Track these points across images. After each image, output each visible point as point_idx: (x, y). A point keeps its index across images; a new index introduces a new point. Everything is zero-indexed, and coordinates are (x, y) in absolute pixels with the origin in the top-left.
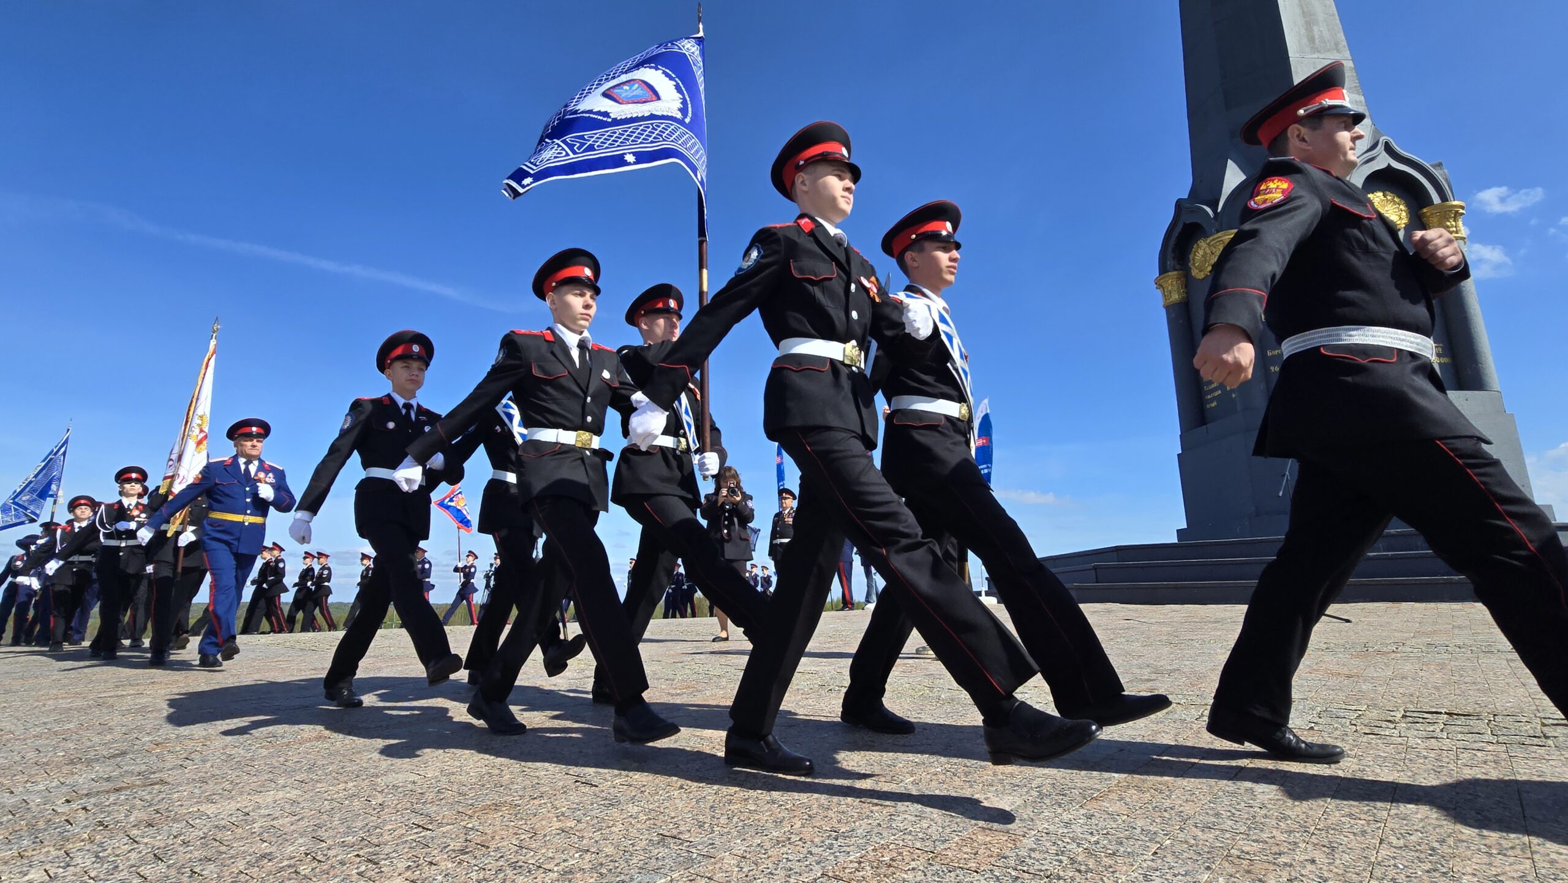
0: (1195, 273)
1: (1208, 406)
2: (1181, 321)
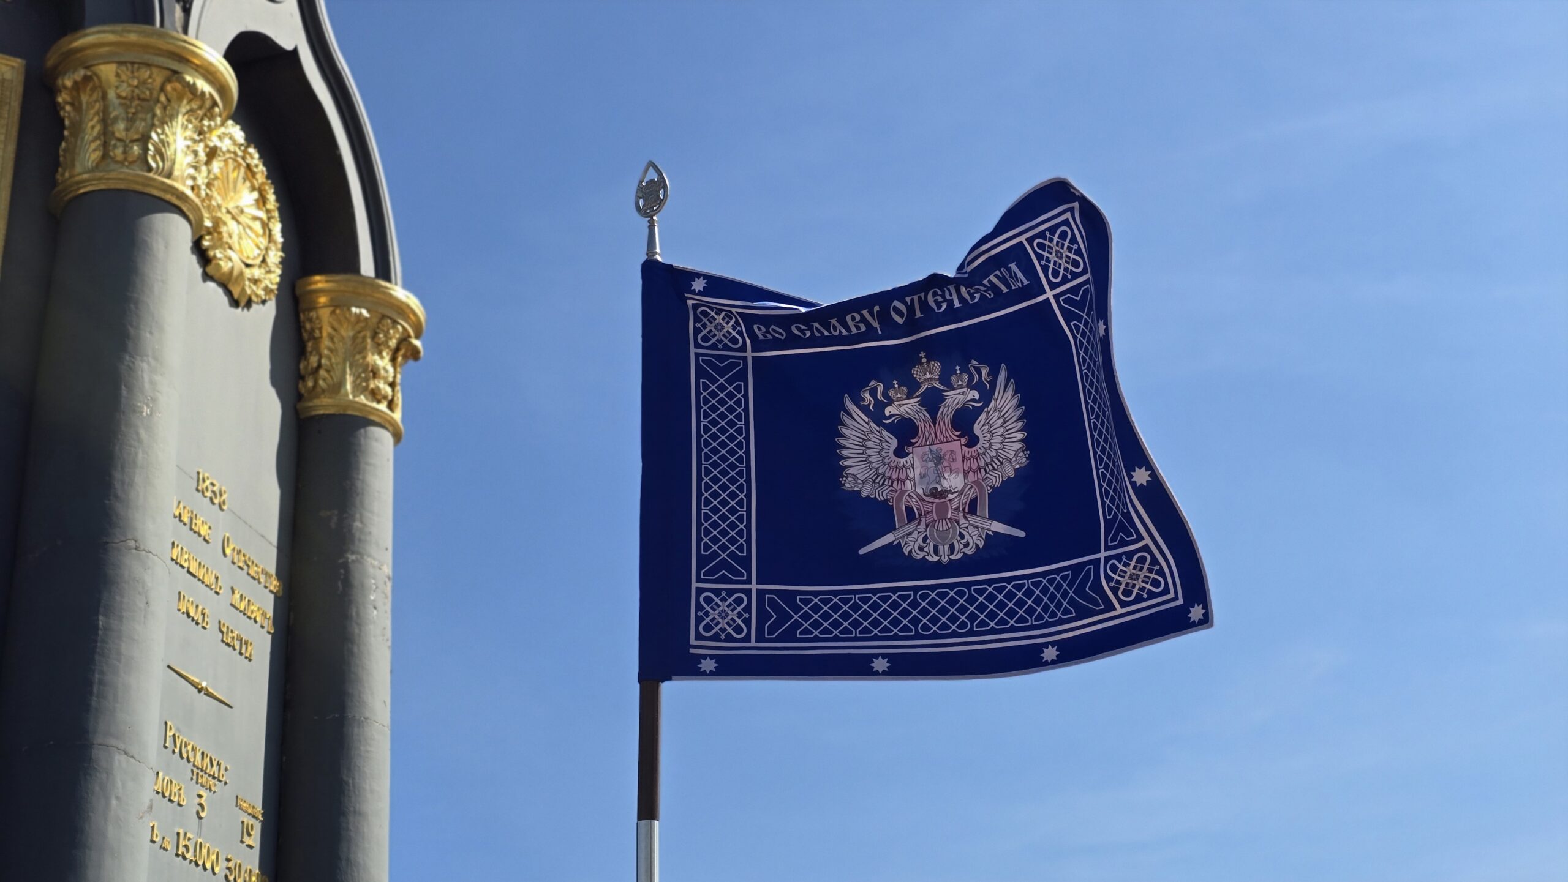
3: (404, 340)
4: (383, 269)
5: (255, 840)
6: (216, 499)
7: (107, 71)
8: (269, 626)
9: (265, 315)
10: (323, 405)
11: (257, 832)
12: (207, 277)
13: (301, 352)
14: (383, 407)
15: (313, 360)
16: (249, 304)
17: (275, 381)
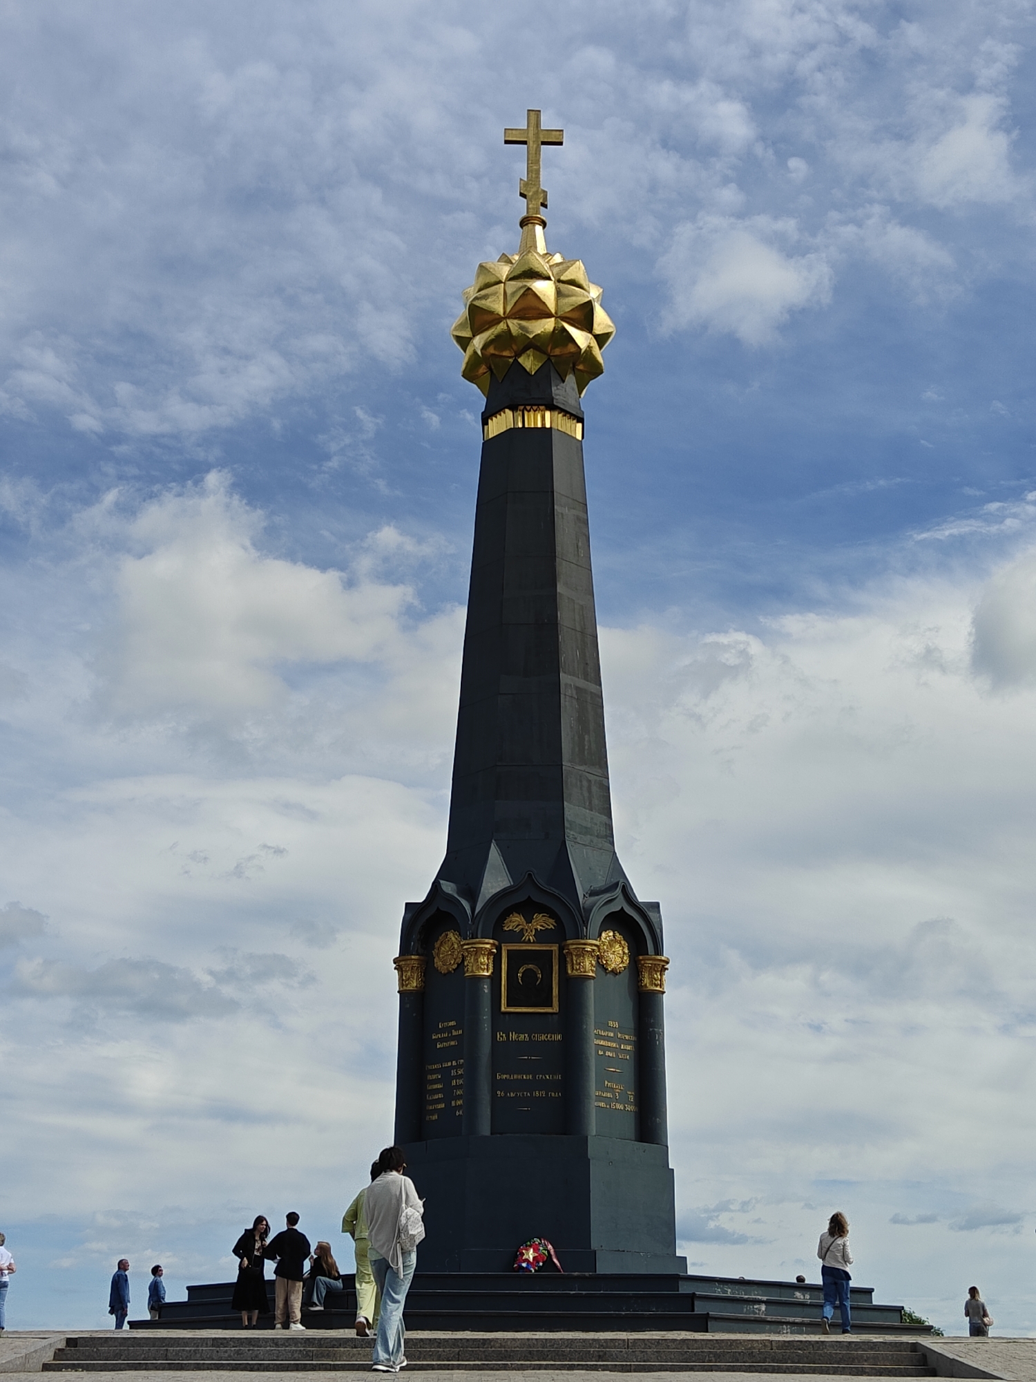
0: (438, 963)
1: (427, 1118)
2: (414, 1015)
3: (663, 966)
7: (572, 950)
10: (644, 989)
11: (633, 1098)
13: (638, 975)
14: (658, 988)
15: (640, 977)
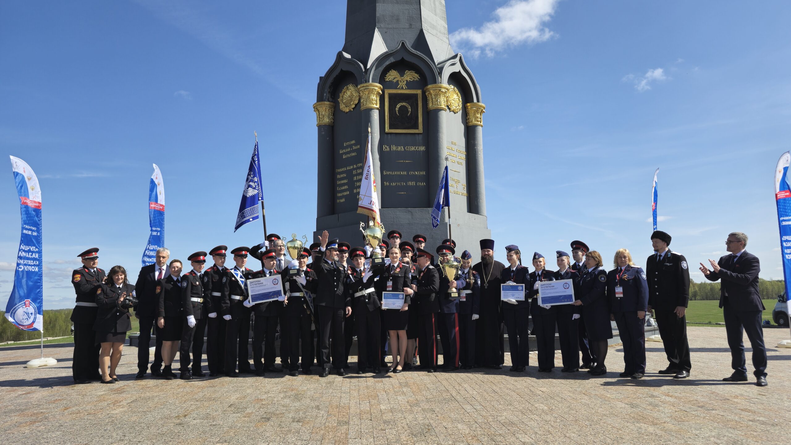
1: (338, 201)
3: (482, 110)
4: (478, 101)
5: (465, 189)
6: (455, 144)
7: (432, 91)
8: (465, 159)
9: (460, 113)
10: (470, 124)
11: (466, 188)
12: (450, 111)
13: (467, 116)
14: (479, 123)
15: (468, 117)
16: (457, 112)
17: (462, 122)
